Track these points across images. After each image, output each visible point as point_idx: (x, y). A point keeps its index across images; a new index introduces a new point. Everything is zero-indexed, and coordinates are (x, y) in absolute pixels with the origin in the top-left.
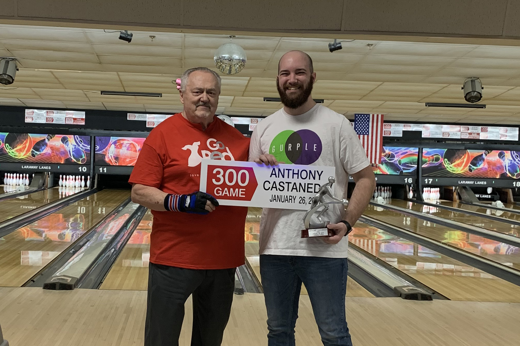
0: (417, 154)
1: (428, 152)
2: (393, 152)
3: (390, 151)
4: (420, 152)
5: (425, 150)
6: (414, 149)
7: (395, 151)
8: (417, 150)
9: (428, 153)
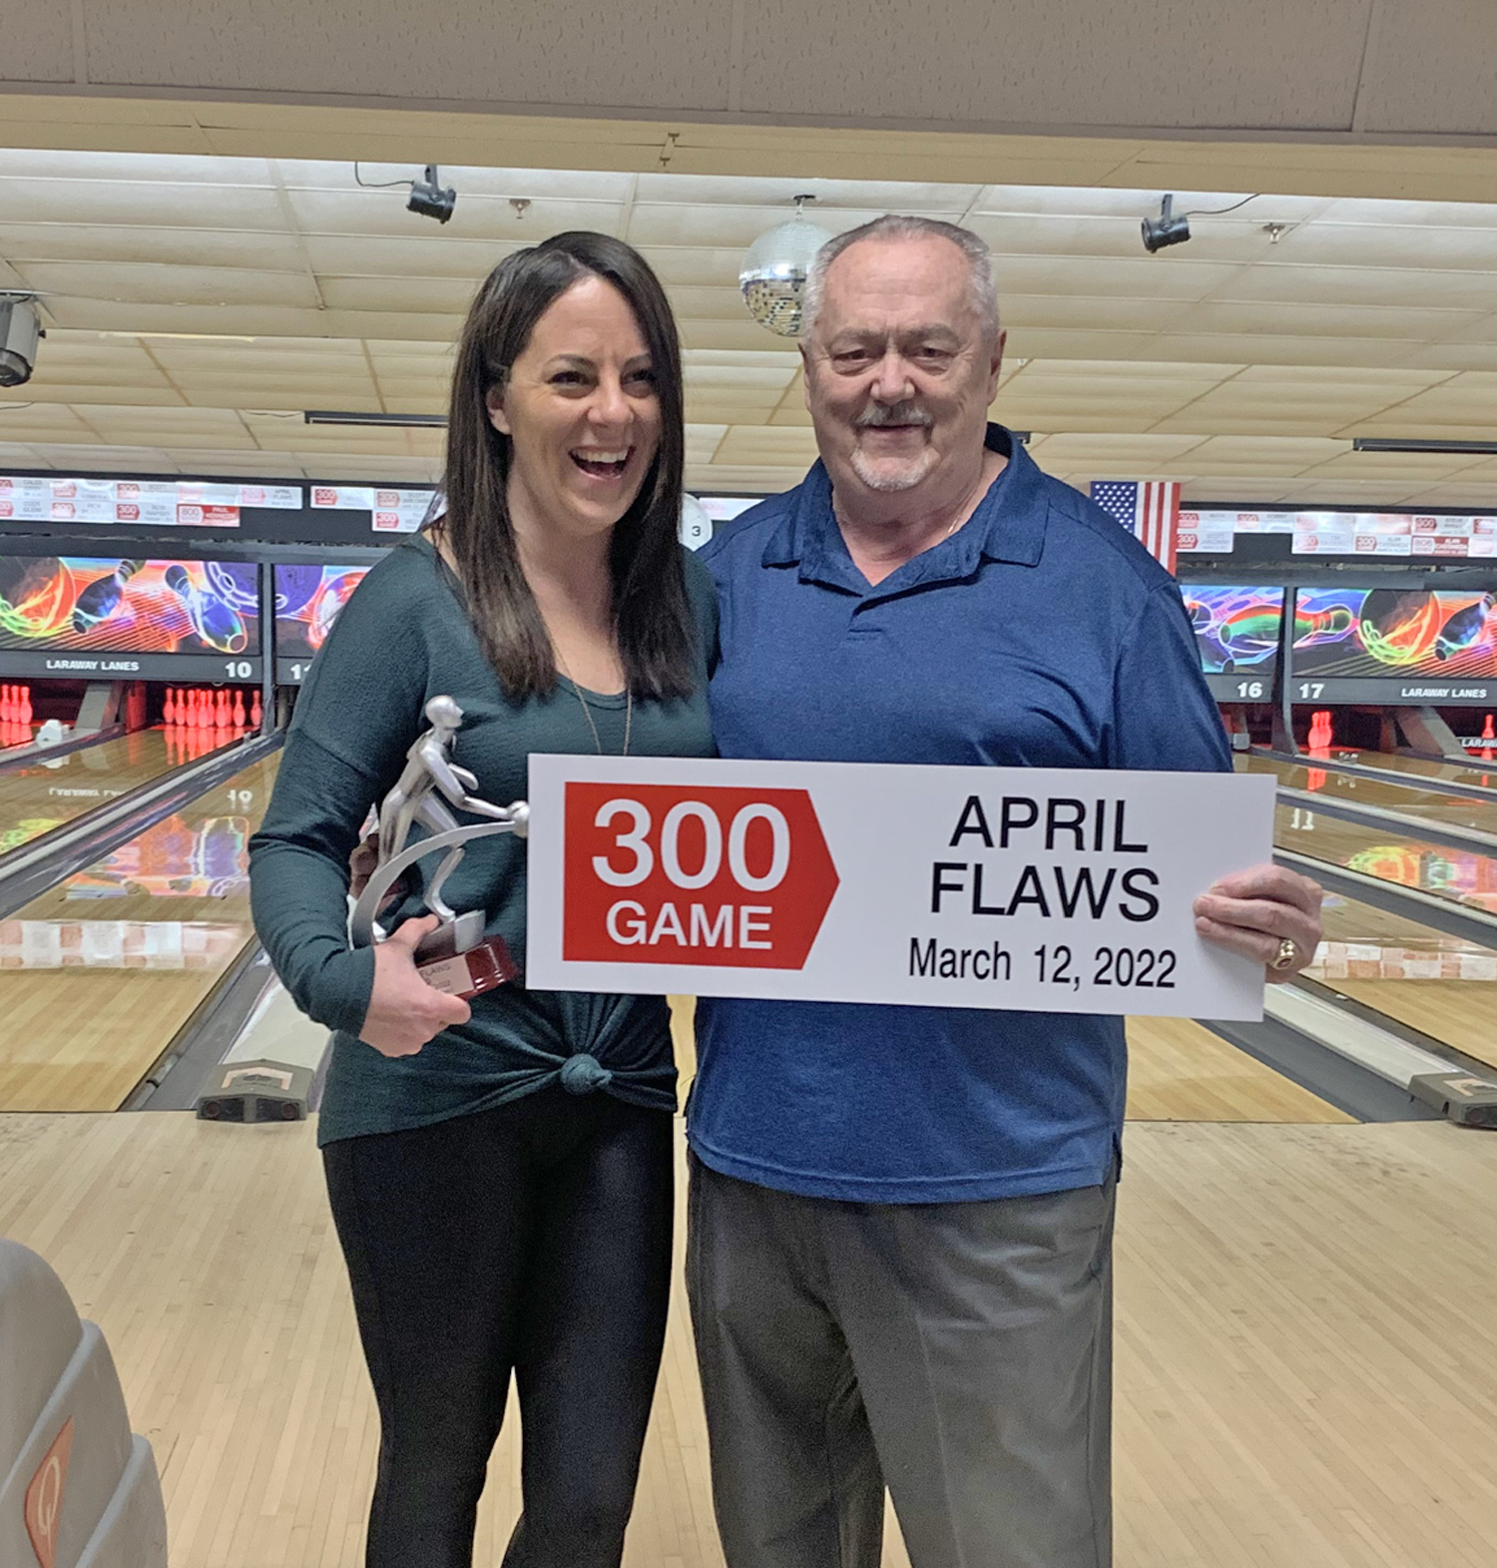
0: (1280, 606)
1: (1314, 600)
2: (1205, 601)
3: (1198, 598)
4: (1289, 602)
5: (1304, 595)
6: (1268, 593)
7: (1210, 599)
8: (1280, 595)
9: (1313, 604)
